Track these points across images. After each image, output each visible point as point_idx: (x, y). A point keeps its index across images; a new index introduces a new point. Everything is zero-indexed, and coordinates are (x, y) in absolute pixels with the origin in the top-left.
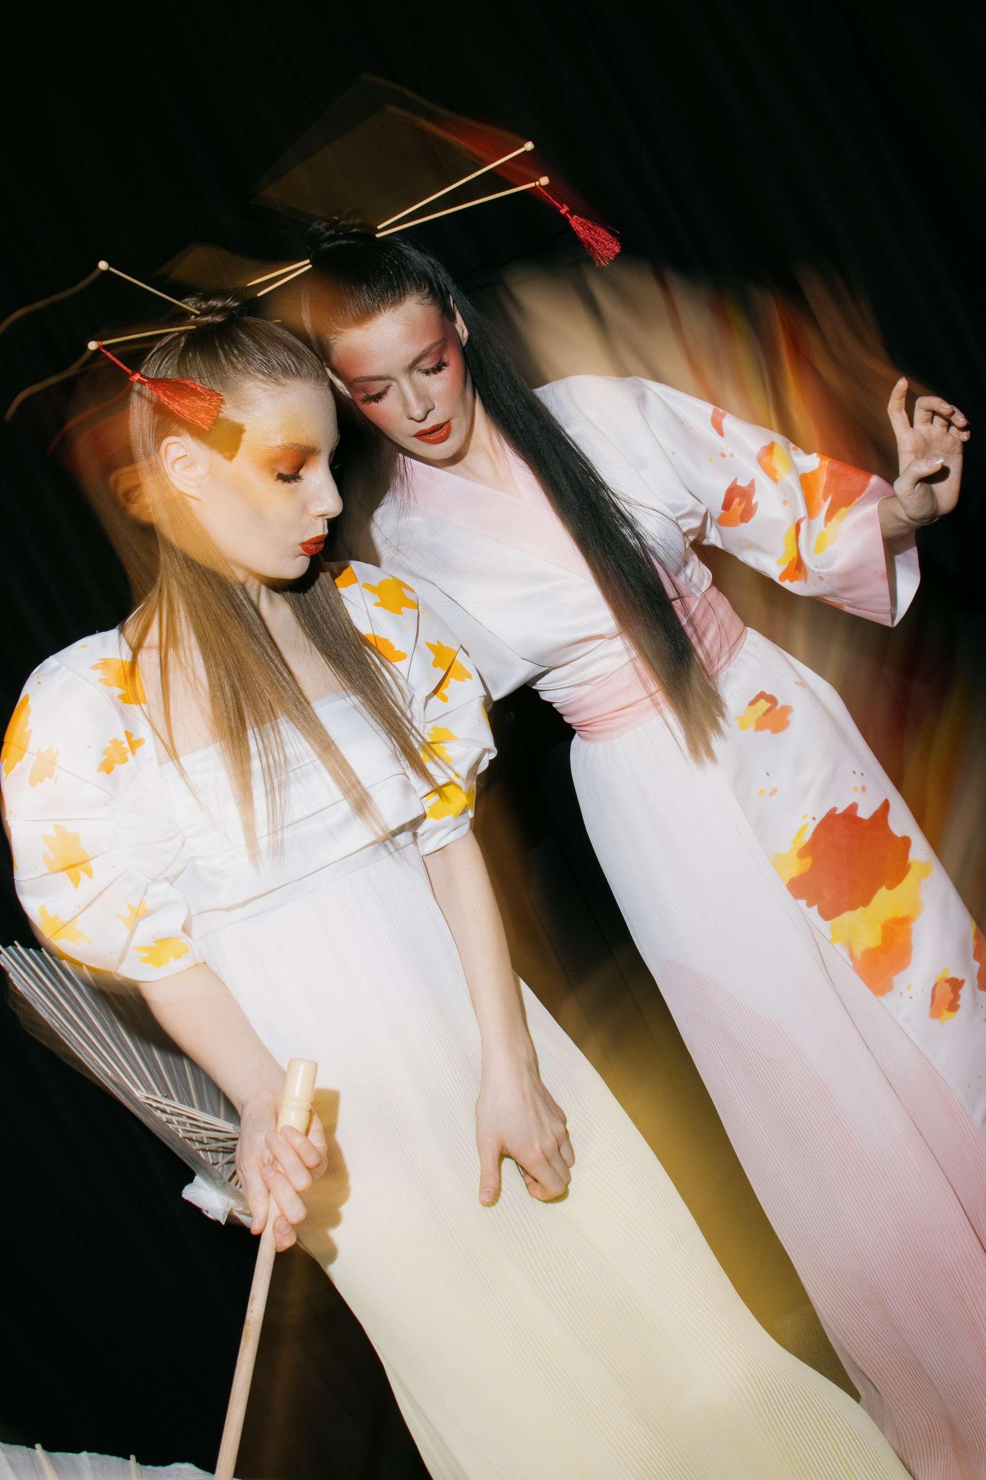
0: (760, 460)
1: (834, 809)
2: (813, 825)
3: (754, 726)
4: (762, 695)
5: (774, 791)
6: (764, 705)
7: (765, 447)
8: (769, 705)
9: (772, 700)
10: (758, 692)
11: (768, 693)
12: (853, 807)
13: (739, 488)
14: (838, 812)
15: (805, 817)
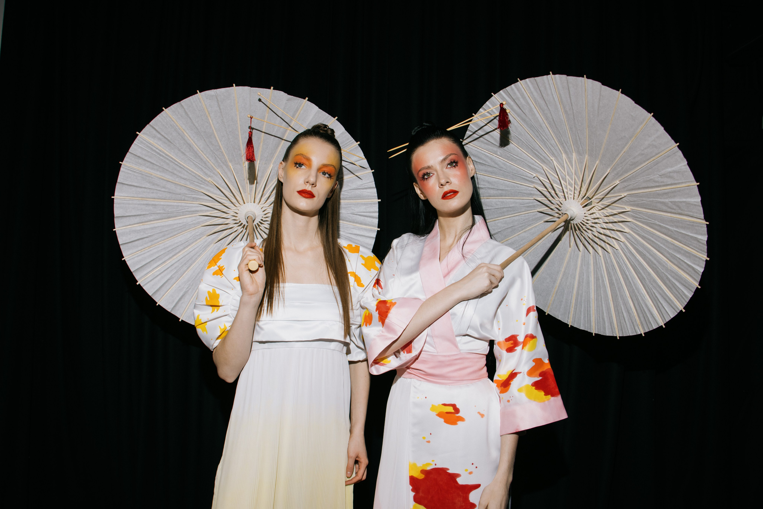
0: (526, 336)
1: (448, 469)
2: (433, 467)
3: (437, 413)
4: (454, 406)
5: (429, 442)
6: (451, 409)
7: (533, 335)
8: (453, 411)
9: (457, 410)
10: (453, 403)
11: (458, 407)
12: (458, 475)
13: (516, 339)
14: (448, 471)
15: (433, 461)
